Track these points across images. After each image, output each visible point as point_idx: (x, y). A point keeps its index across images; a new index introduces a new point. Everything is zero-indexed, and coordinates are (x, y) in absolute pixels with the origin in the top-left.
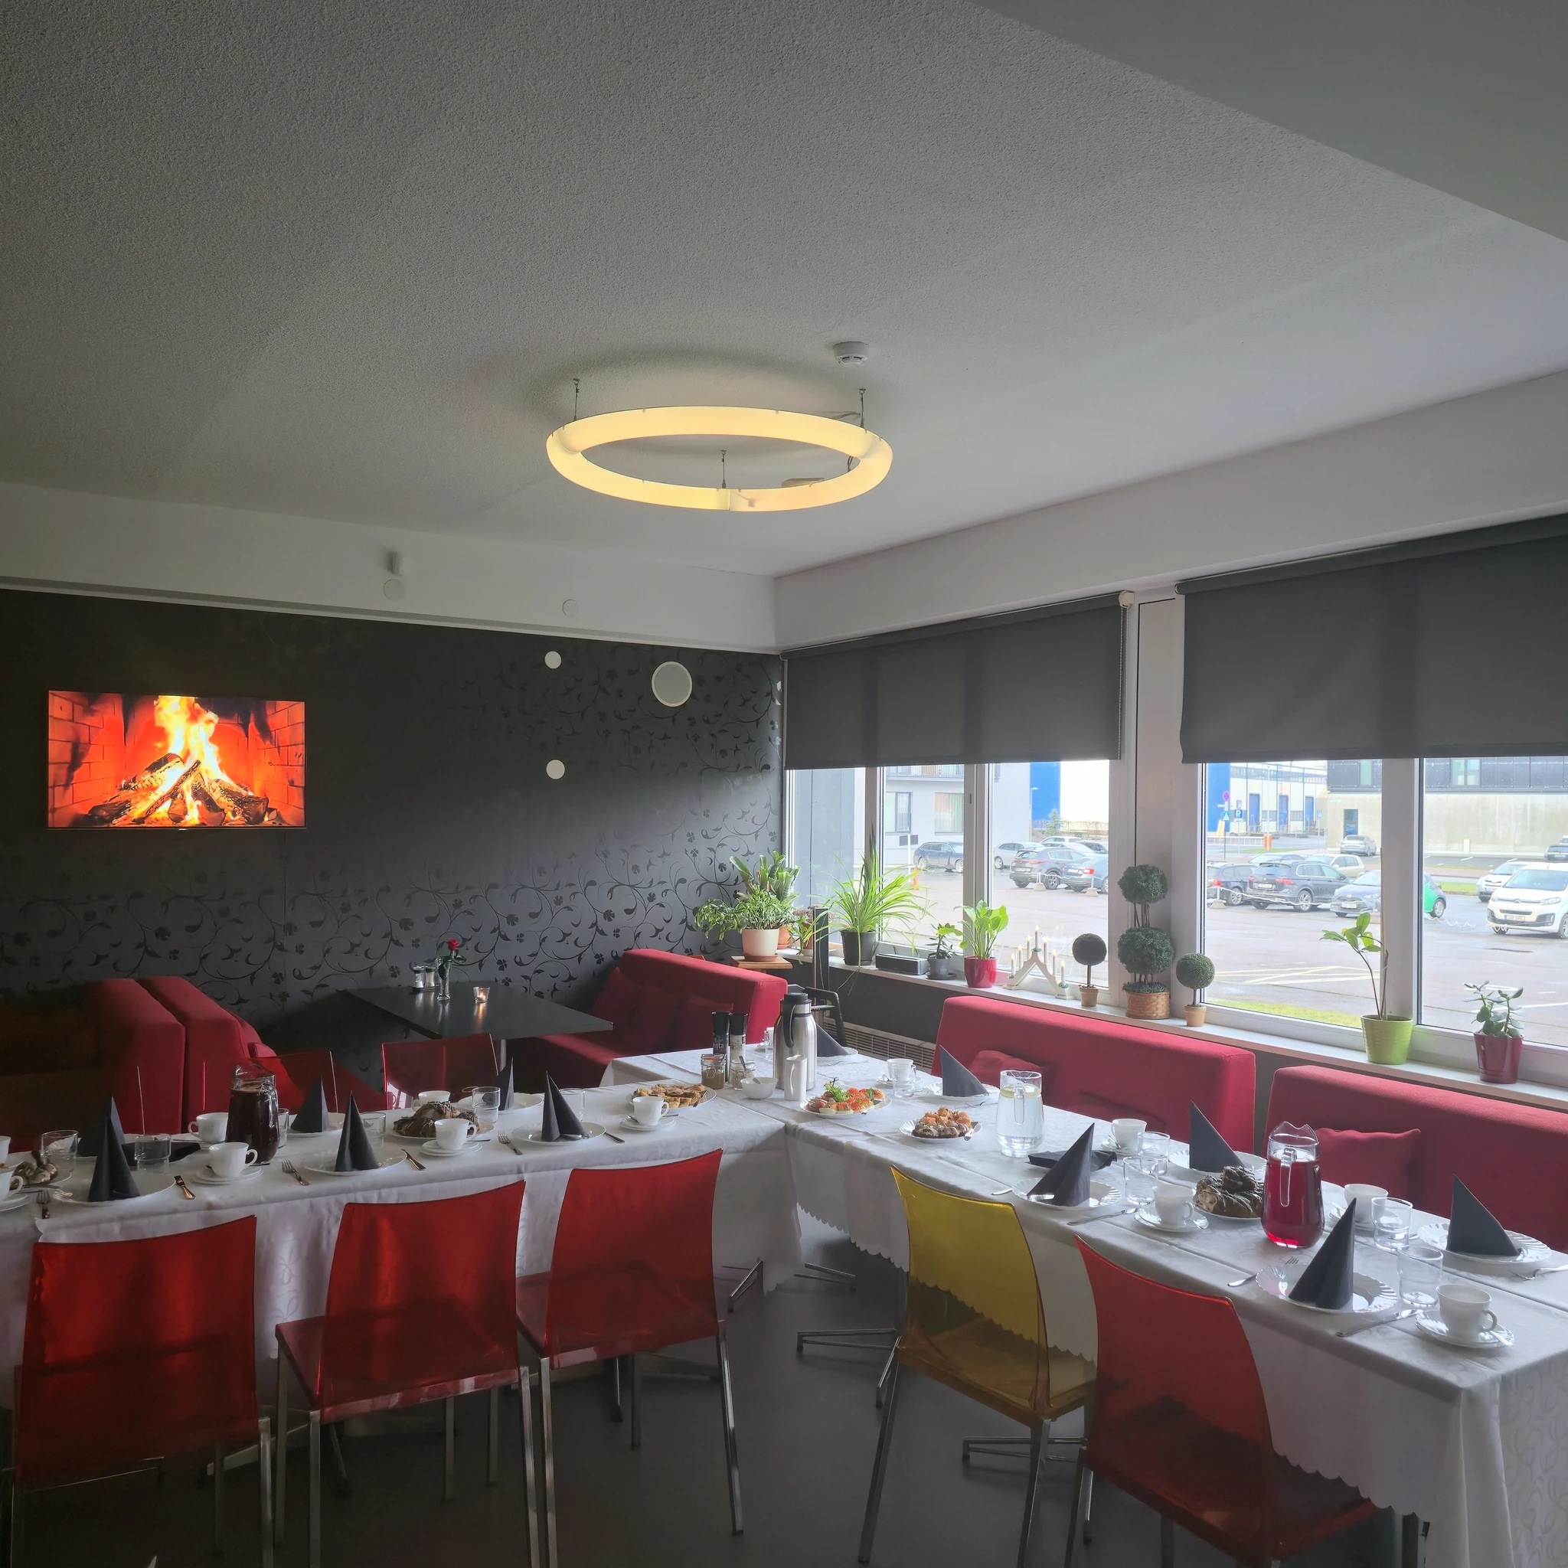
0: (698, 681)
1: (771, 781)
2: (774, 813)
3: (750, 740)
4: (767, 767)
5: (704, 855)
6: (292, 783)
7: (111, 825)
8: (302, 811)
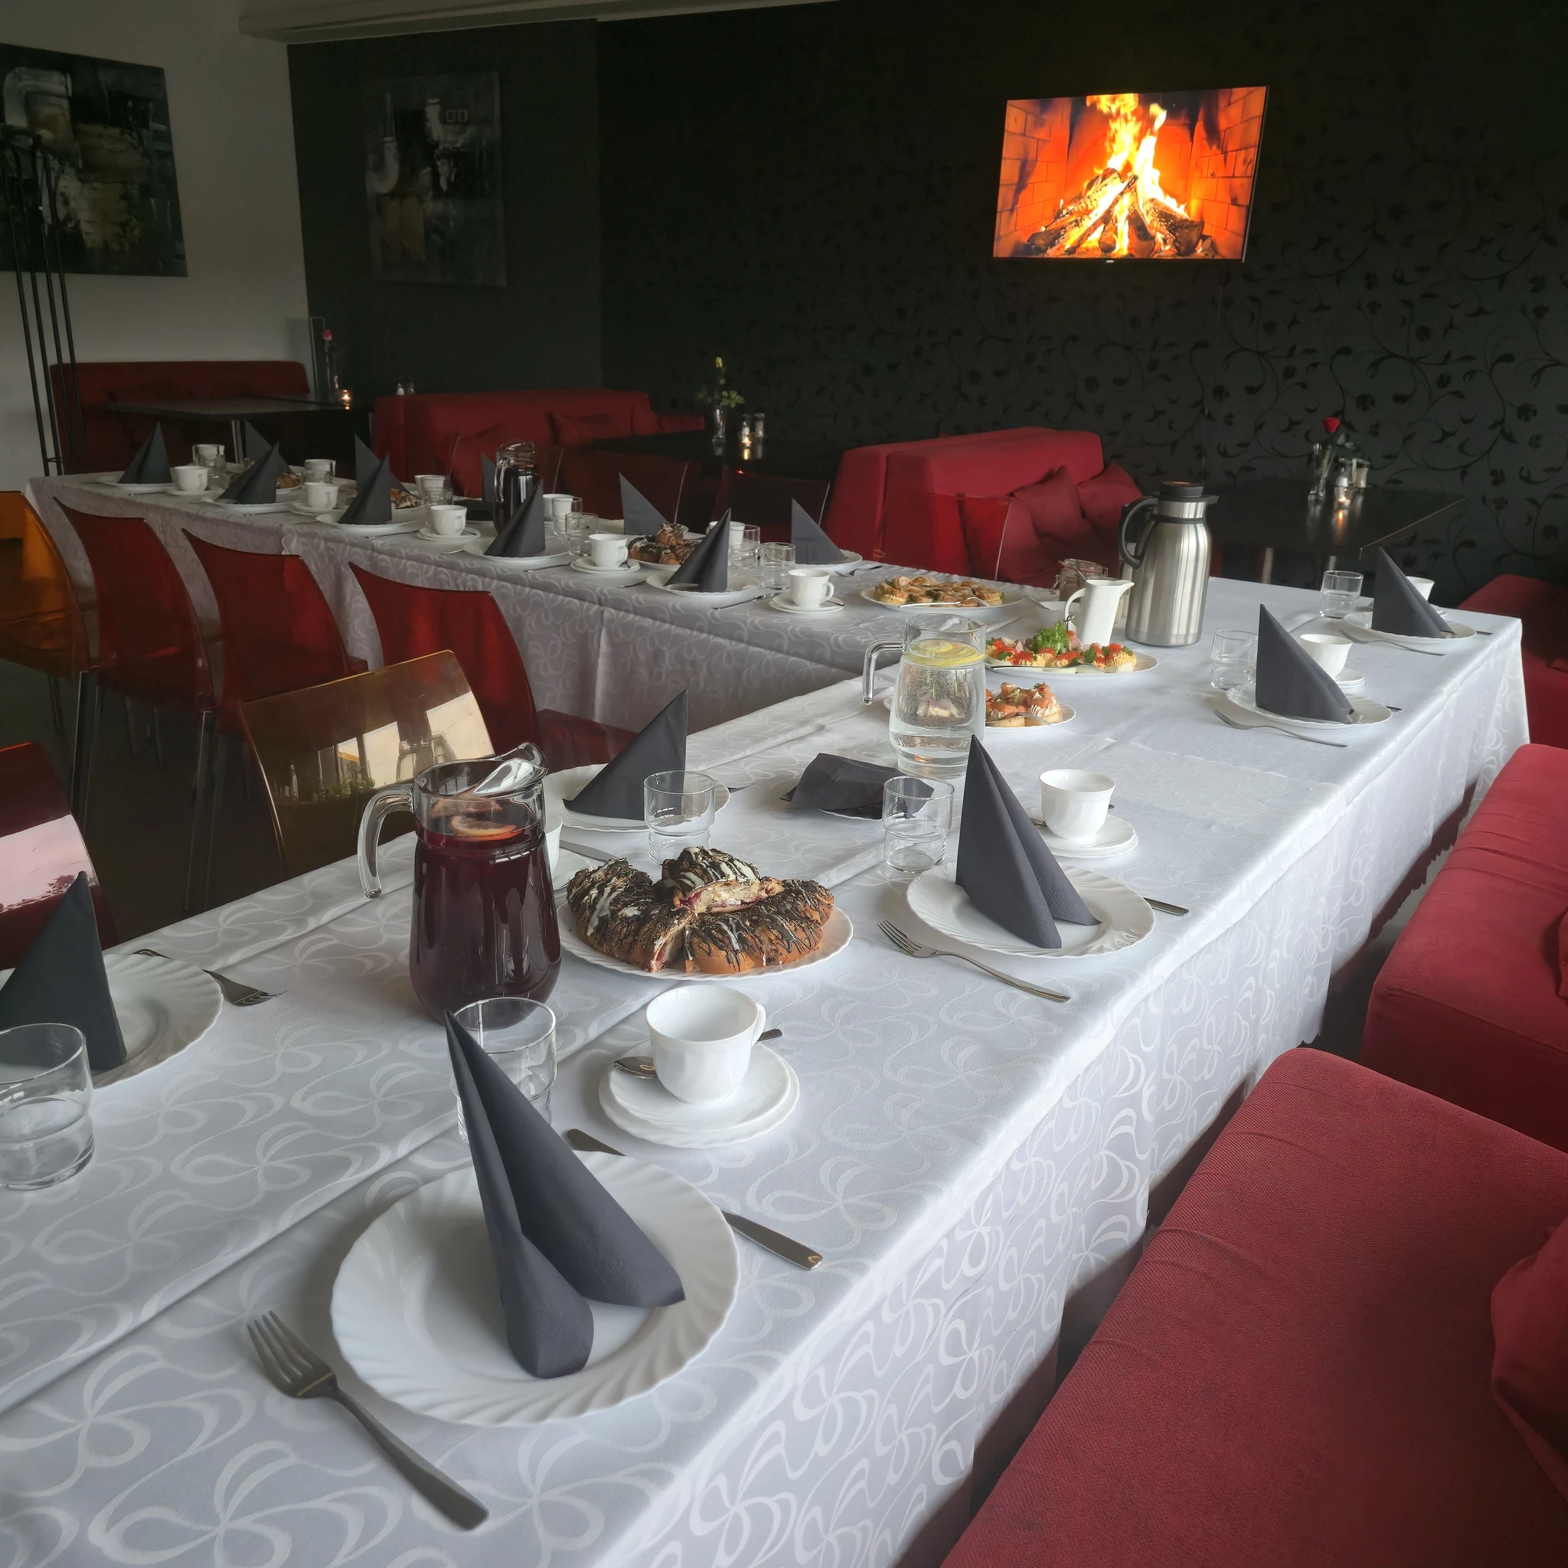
6: (1234, 202)
7: (1046, 256)
8: (1241, 239)
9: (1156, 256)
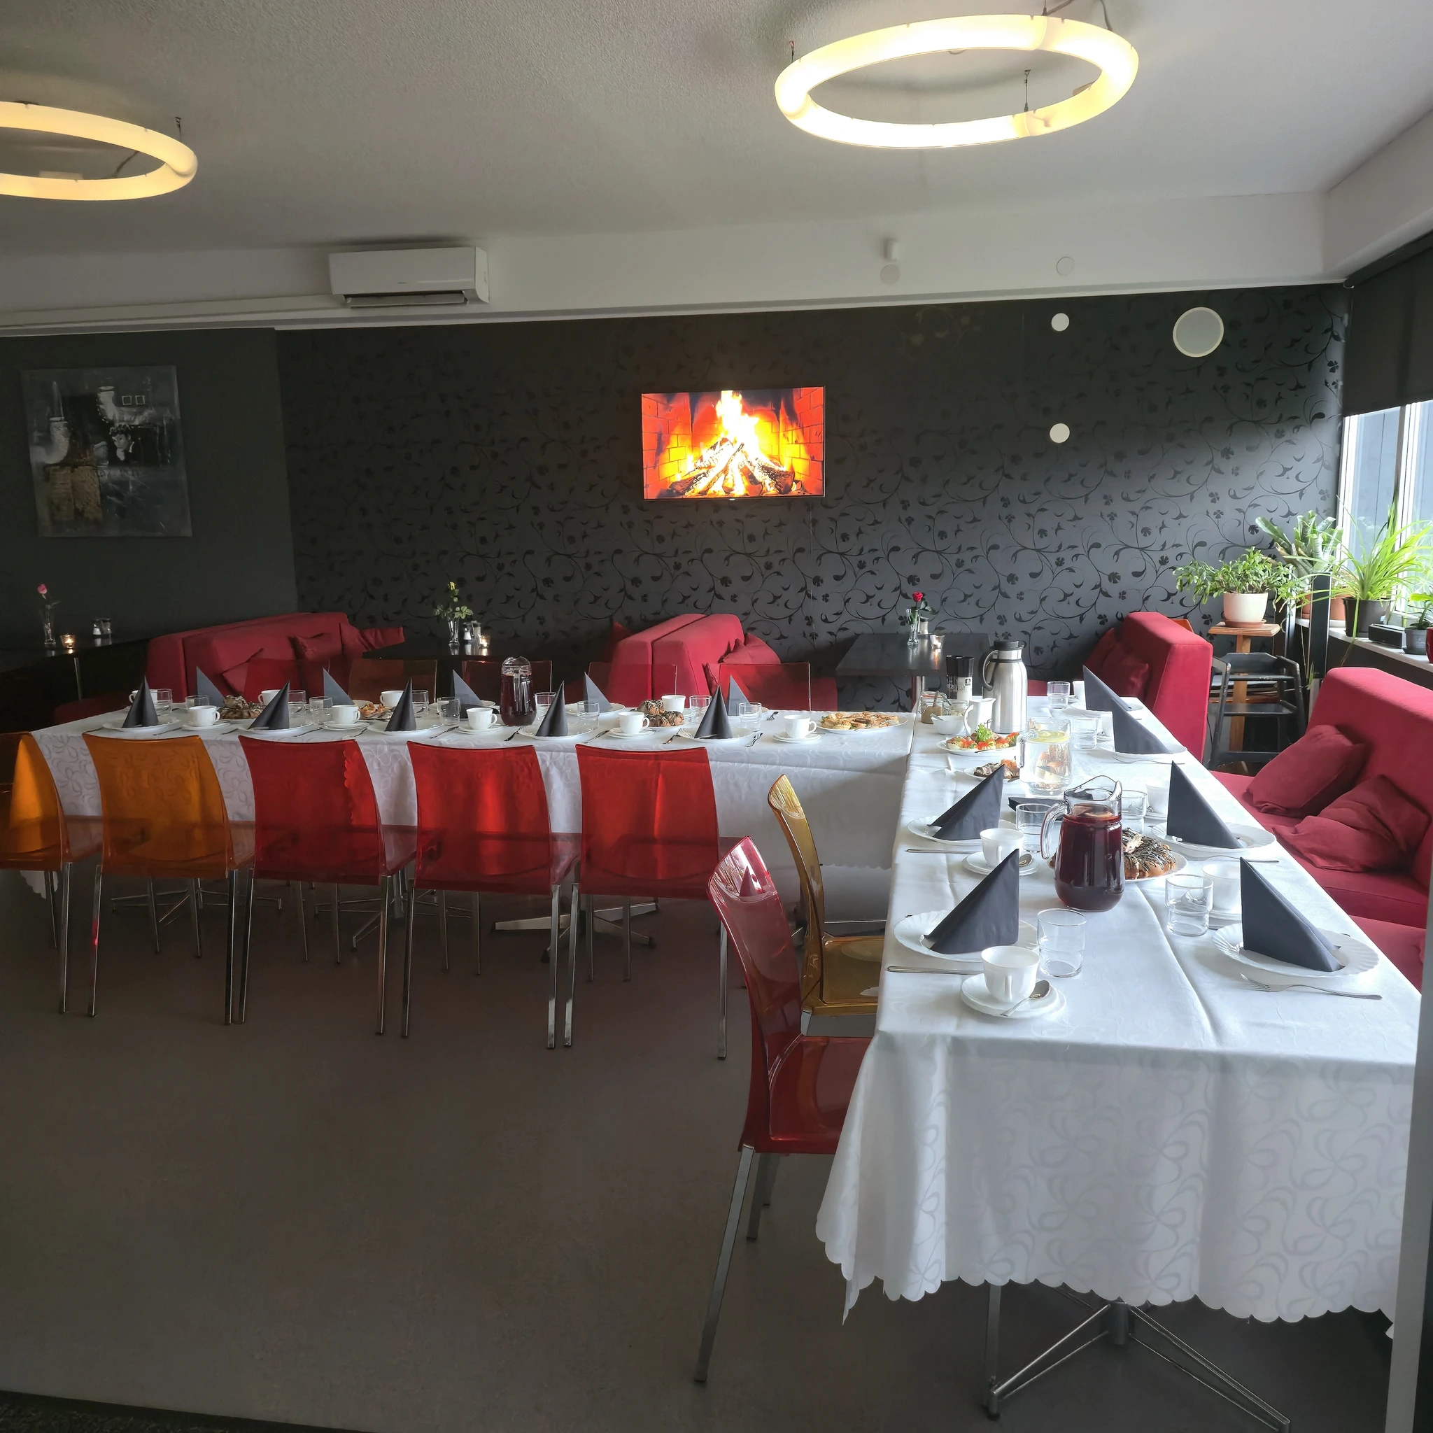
0: (1230, 326)
1: (1325, 432)
2: (1327, 468)
3: (1299, 387)
4: (1321, 416)
5: (1230, 517)
6: (813, 458)
7: (684, 497)
8: (821, 482)
9: (764, 495)
